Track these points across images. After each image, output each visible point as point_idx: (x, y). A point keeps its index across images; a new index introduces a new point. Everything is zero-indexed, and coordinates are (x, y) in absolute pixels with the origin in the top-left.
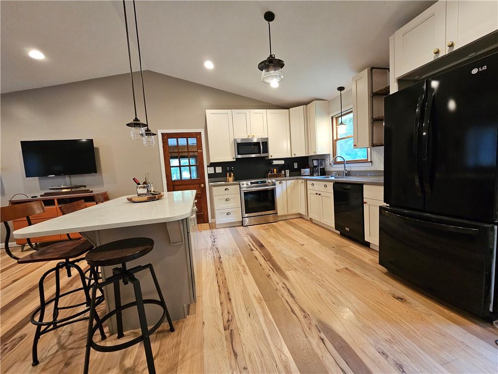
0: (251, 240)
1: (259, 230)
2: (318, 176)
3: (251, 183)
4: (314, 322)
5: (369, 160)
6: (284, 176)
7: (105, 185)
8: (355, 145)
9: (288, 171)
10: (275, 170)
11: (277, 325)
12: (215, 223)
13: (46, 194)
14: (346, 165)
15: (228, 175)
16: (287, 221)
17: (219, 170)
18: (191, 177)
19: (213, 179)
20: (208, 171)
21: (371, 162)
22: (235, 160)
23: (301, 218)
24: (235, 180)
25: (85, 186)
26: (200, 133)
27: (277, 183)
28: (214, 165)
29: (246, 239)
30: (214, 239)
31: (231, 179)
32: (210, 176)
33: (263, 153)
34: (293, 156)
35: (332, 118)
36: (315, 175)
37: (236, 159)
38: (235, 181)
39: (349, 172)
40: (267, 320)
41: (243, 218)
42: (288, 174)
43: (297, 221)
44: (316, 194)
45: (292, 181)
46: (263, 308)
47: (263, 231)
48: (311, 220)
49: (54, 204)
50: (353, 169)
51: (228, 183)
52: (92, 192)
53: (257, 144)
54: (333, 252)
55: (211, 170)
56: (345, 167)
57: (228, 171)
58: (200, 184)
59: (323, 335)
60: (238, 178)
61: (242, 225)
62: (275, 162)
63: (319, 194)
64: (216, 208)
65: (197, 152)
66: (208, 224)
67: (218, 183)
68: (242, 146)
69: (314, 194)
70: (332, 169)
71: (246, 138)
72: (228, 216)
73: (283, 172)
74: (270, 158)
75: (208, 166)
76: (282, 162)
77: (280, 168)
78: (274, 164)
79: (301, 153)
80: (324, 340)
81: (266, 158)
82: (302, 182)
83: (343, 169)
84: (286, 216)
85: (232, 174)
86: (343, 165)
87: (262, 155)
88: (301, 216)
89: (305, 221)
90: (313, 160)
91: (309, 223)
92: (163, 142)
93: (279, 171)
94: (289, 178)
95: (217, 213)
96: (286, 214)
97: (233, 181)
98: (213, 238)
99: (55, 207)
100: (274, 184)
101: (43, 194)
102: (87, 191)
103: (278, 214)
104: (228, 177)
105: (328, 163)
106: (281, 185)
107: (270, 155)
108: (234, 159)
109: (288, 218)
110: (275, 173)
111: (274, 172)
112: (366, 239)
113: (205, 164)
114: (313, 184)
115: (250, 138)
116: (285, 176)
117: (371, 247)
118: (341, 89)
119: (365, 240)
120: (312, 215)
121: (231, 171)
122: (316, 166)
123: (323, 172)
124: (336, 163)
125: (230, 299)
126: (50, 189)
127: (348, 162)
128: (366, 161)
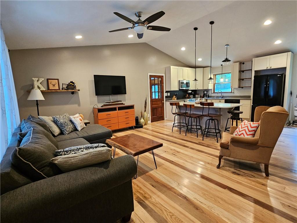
5: (233, 92)
7: (126, 101)
13: (105, 105)
14: (222, 94)
17: (169, 94)
18: (155, 98)
19: (167, 99)
20: (165, 94)
25: (121, 101)
26: (163, 76)
34: (197, 89)
37: (180, 89)
39: (223, 96)
42: (192, 97)
49: (116, 110)
52: (124, 104)
58: (162, 101)
65: (161, 85)
66: (164, 120)
74: (189, 89)
78: (189, 92)
79: (200, 88)
83: (221, 95)
90: (204, 91)
92: (150, 79)
93: (189, 96)
99: (117, 112)
101: (103, 105)
102: (122, 104)
105: (210, 93)
108: (178, 89)
113: (164, 91)
122: (206, 94)
124: (214, 92)
126: (106, 102)
127: (223, 93)
128: (231, 92)
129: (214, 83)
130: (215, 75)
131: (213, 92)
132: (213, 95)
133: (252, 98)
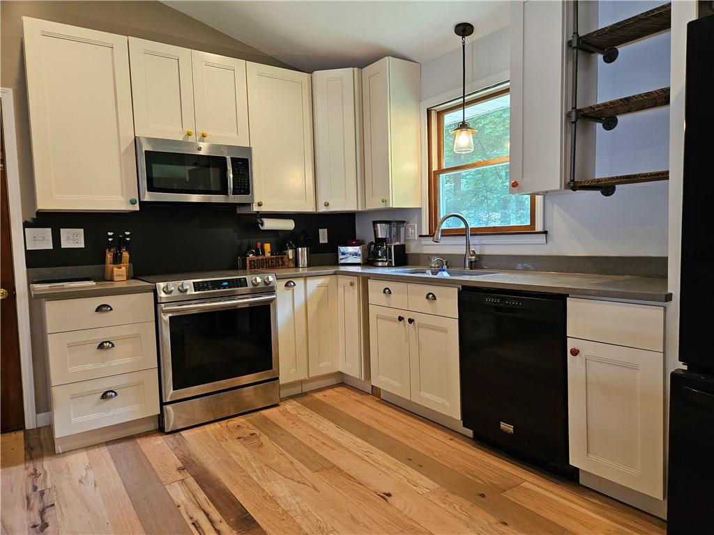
0: (202, 496)
1: (223, 444)
2: (390, 266)
3: (198, 286)
5: (539, 228)
6: (292, 265)
8: (515, 185)
9: (303, 252)
10: (267, 247)
12: (50, 428)
15: (109, 256)
16: (306, 399)
17: (73, 239)
19: (43, 271)
20: (28, 240)
21: (545, 232)
22: (137, 208)
23: (342, 384)
24: (135, 274)
27: (280, 285)
28: (55, 220)
29: (178, 494)
30: (42, 513)
31: (120, 273)
32: (34, 258)
33: (234, 193)
34: (322, 209)
35: (429, 112)
36: (380, 264)
37: (142, 204)
38: (134, 278)
39: (479, 257)
41: (162, 404)
42: (303, 260)
43: (334, 397)
44: (401, 319)
45: (320, 281)
47: (238, 447)
48: (375, 392)
50: (489, 251)
51: (107, 286)
53: (216, 162)
54: (493, 520)
55: (42, 239)
56: (468, 245)
57: (110, 245)
60: (146, 270)
61: (161, 430)
62: (269, 224)
63: (411, 321)
64: (55, 376)
66: (21, 434)
67: (67, 285)
69: (390, 319)
70: (427, 250)
71: (180, 138)
72: (108, 403)
73: (290, 253)
74: (255, 209)
75: (26, 225)
76: (289, 225)
77: (282, 241)
78: (265, 227)
79: (341, 201)
81: (240, 211)
82: (352, 284)
83: (462, 250)
84: (301, 382)
85: (126, 255)
86: (462, 240)
87: (232, 199)
88: (342, 381)
89: (358, 397)
90: (375, 223)
91: (371, 402)
93: (279, 249)
94: (306, 271)
95: (59, 395)
96: (303, 376)
97: (128, 278)
98: (37, 505)
100: (270, 290)
103: (282, 381)
104: (109, 266)
105: (413, 232)
106: (290, 292)
107: (257, 200)
108: (133, 202)
109: (306, 388)
110: (268, 255)
111: (264, 254)
112: (574, 461)
113: (17, 216)
114: (387, 291)
115: (191, 139)
116: (297, 266)
117: (581, 482)
118: (464, 29)
119: (570, 463)
120: (380, 380)
121: (120, 244)
122: (384, 240)
123: (402, 258)
124: (434, 232)
127: (478, 232)
128: (529, 230)
129: (435, 168)
130: (440, 114)
131: (425, 231)
132: (428, 247)
133: (674, 284)
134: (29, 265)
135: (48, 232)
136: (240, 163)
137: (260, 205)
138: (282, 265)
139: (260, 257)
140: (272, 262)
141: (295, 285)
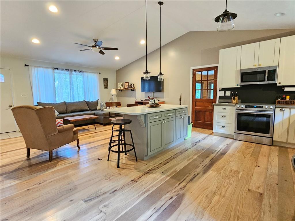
0: (223, 148)
3: (246, 107)
4: (181, 192)
10: (288, 97)
11: (165, 182)
17: (228, 93)
19: (221, 100)
20: (219, 94)
27: (278, 110)
28: (225, 90)
31: (234, 102)
32: (220, 98)
33: (268, 81)
37: (241, 85)
40: (165, 178)
41: (234, 133)
46: (171, 174)
47: (244, 147)
51: (231, 104)
55: (222, 94)
57: (232, 95)
59: (174, 198)
61: (234, 139)
65: (213, 80)
68: (246, 75)
71: (252, 68)
72: (223, 128)
74: (278, 85)
75: (220, 91)
78: (285, 91)
80: (172, 199)
84: (286, 143)
85: (237, 98)
92: (193, 75)
101: (144, 100)
104: (233, 100)
108: (238, 85)
109: (287, 146)
110: (287, 100)
113: (218, 89)
115: (255, 67)
121: (235, 95)
125: (165, 164)
134: (219, 99)
135: (223, 92)
136: (272, 71)
137: (279, 83)
138: (293, 104)
139: (283, 100)
140: (288, 102)
141: (284, 110)
